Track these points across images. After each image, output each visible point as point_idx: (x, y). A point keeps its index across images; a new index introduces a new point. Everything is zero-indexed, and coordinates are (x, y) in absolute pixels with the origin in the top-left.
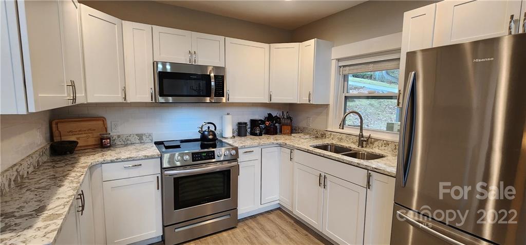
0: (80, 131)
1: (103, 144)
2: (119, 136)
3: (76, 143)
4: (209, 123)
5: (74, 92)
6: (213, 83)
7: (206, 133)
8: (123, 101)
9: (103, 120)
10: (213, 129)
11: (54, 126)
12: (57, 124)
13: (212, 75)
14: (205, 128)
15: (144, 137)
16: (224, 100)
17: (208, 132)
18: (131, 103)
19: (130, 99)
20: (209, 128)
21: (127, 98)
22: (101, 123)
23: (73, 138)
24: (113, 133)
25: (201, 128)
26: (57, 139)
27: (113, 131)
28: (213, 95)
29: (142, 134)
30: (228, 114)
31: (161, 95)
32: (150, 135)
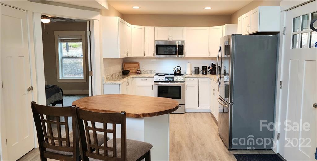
0: (131, 67)
1: (138, 72)
2: (143, 71)
3: (129, 71)
4: (178, 66)
5: (128, 54)
6: (177, 48)
7: (176, 71)
8: (143, 56)
9: (138, 63)
10: (180, 70)
11: (124, 65)
12: (124, 64)
13: (177, 45)
14: (176, 69)
15: (152, 71)
16: (183, 56)
17: (178, 70)
18: (147, 57)
19: (146, 56)
20: (178, 69)
21: (145, 55)
22: (138, 64)
23: (129, 70)
24: (141, 69)
25: (175, 68)
26: (124, 69)
27: (142, 68)
28: (178, 53)
29: (152, 70)
30: (189, 63)
31: (157, 54)
32: (154, 71)
